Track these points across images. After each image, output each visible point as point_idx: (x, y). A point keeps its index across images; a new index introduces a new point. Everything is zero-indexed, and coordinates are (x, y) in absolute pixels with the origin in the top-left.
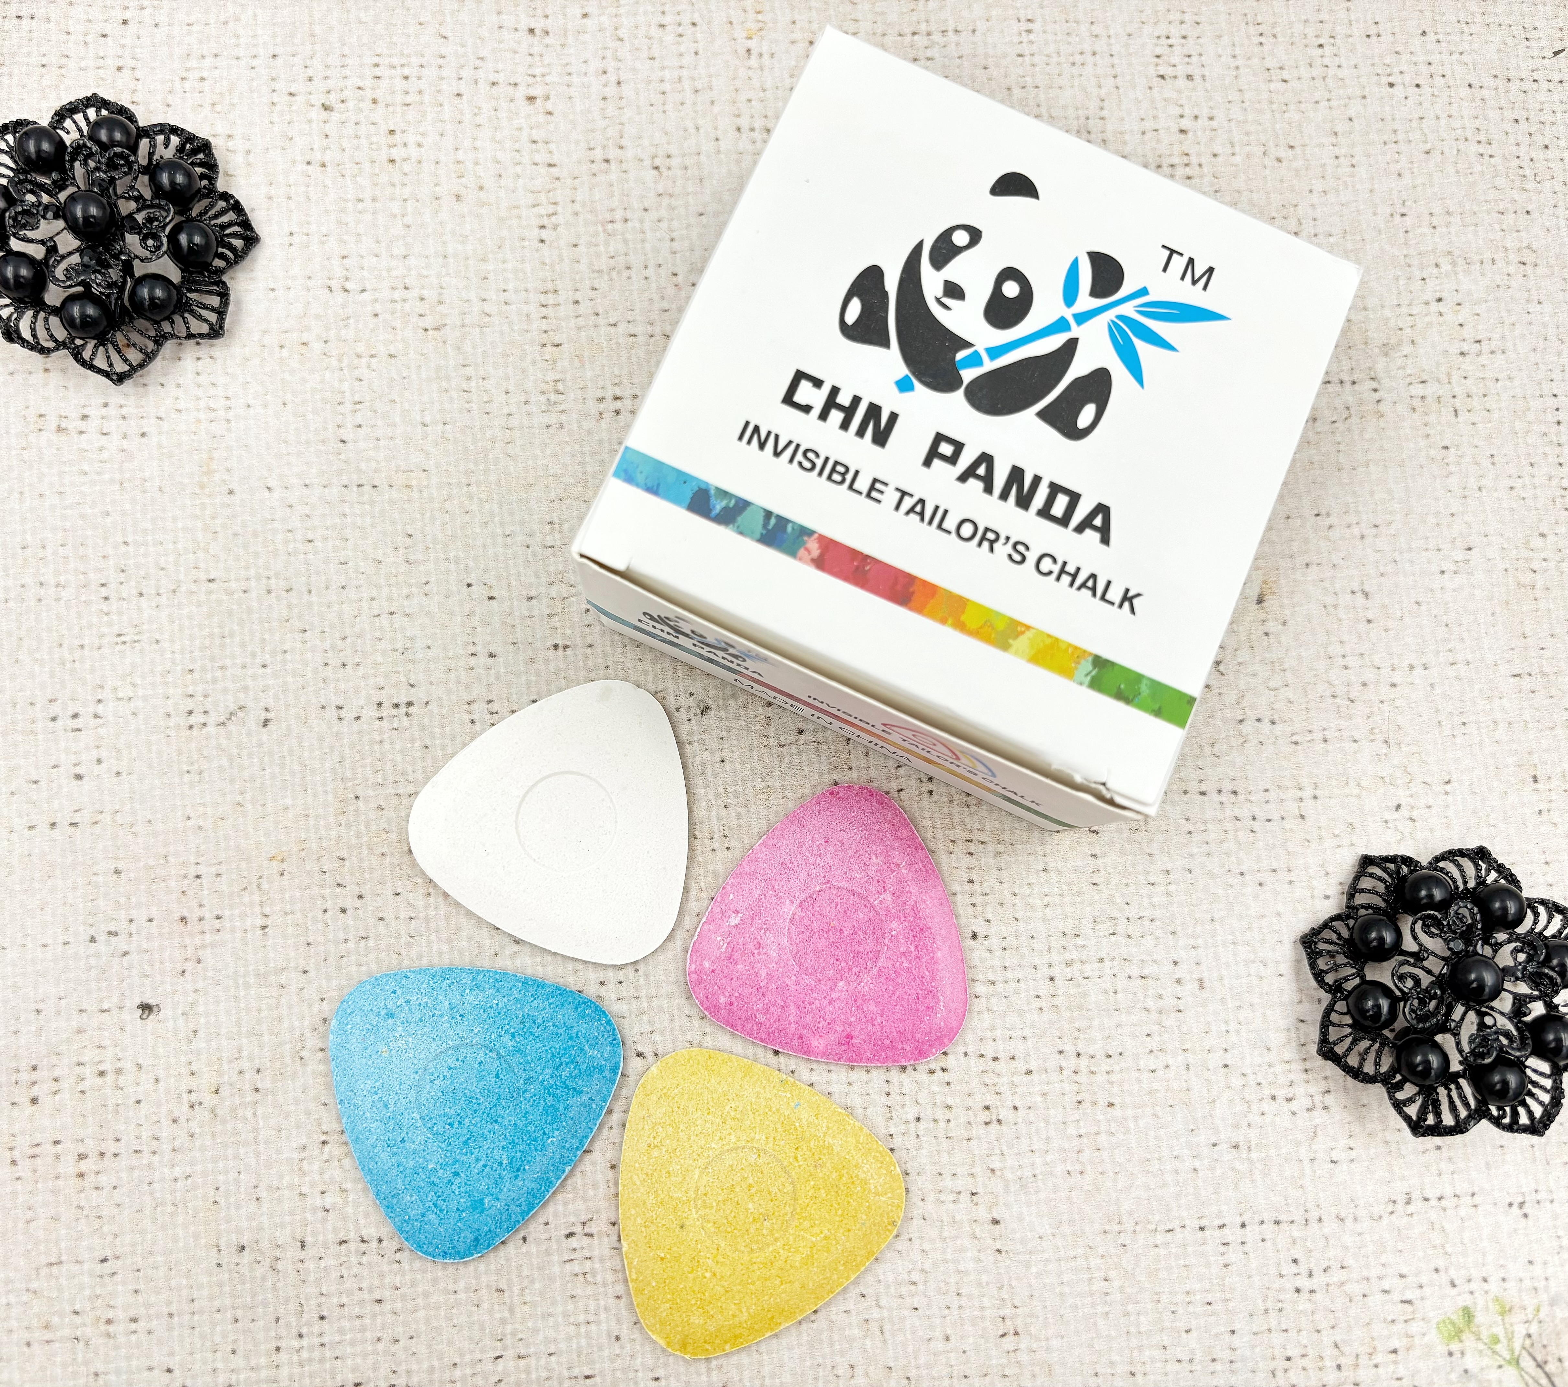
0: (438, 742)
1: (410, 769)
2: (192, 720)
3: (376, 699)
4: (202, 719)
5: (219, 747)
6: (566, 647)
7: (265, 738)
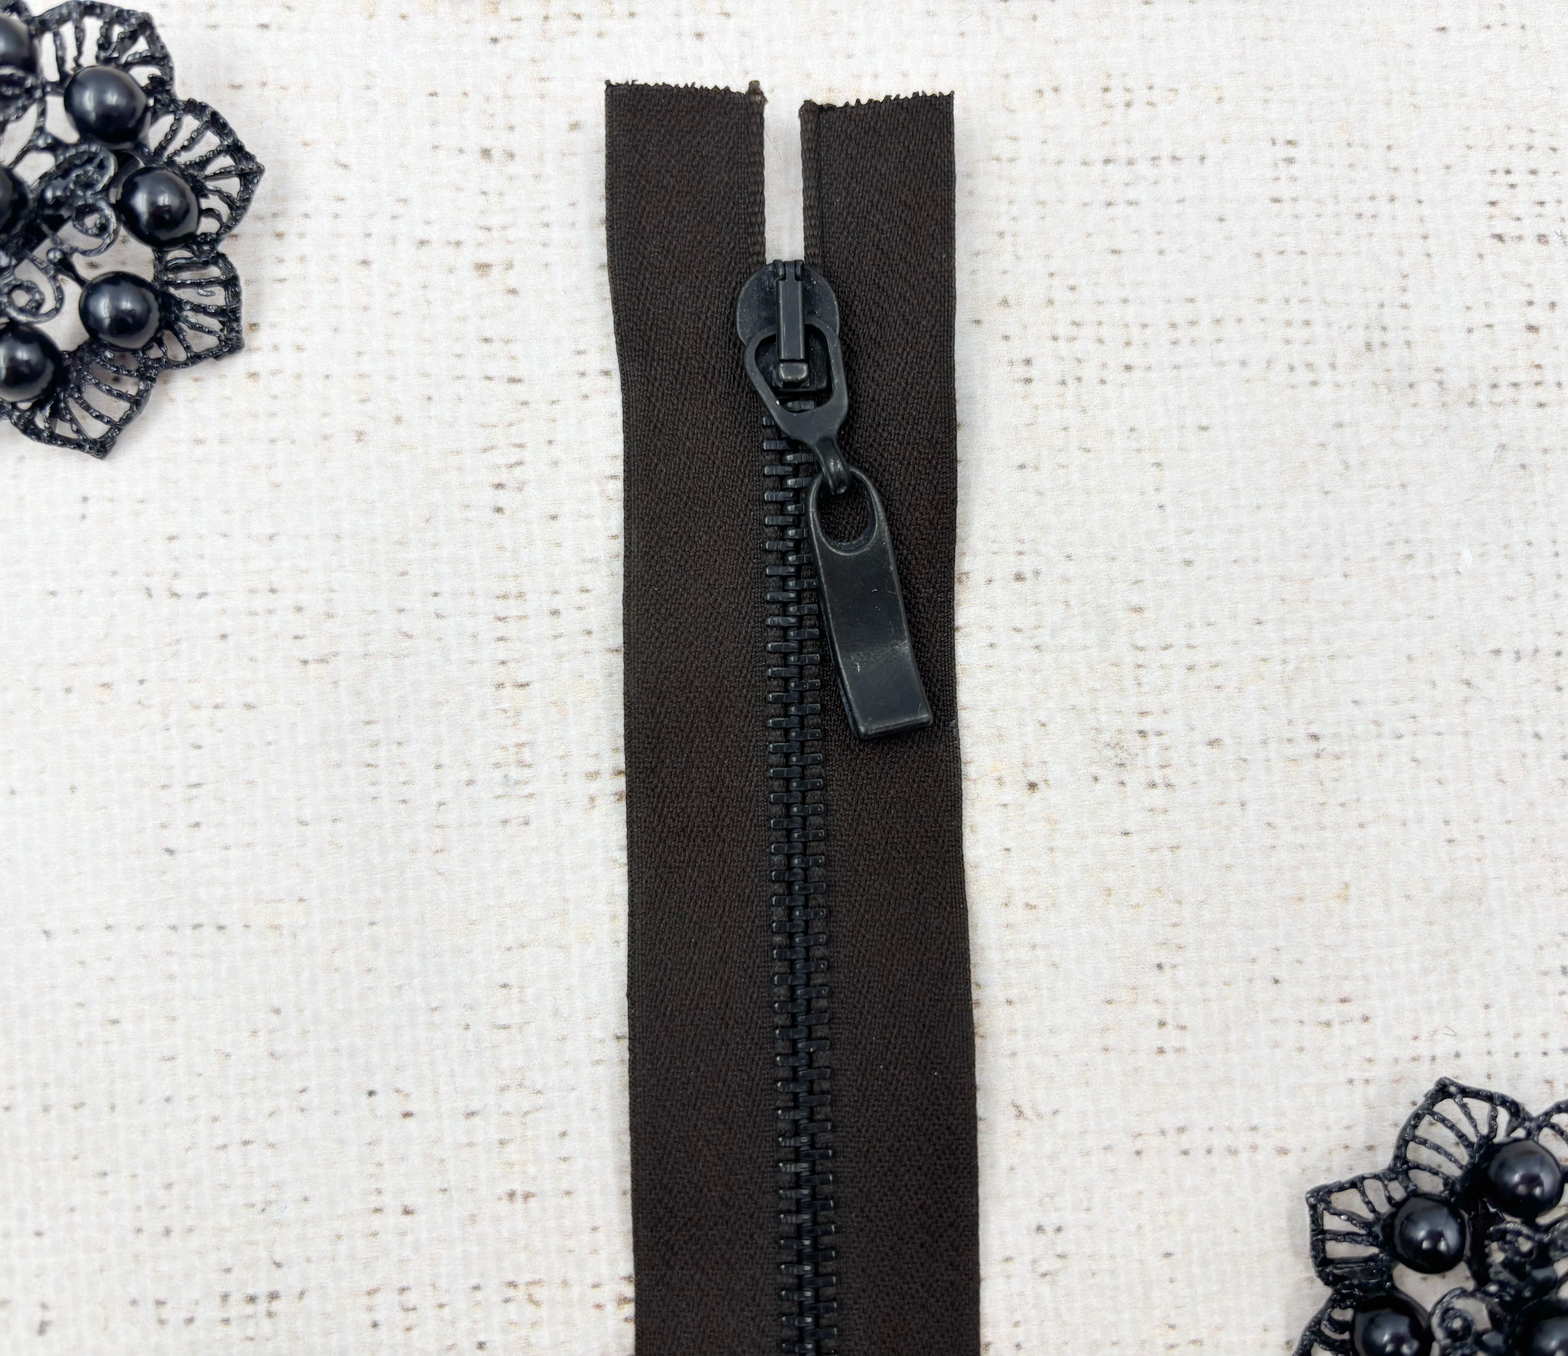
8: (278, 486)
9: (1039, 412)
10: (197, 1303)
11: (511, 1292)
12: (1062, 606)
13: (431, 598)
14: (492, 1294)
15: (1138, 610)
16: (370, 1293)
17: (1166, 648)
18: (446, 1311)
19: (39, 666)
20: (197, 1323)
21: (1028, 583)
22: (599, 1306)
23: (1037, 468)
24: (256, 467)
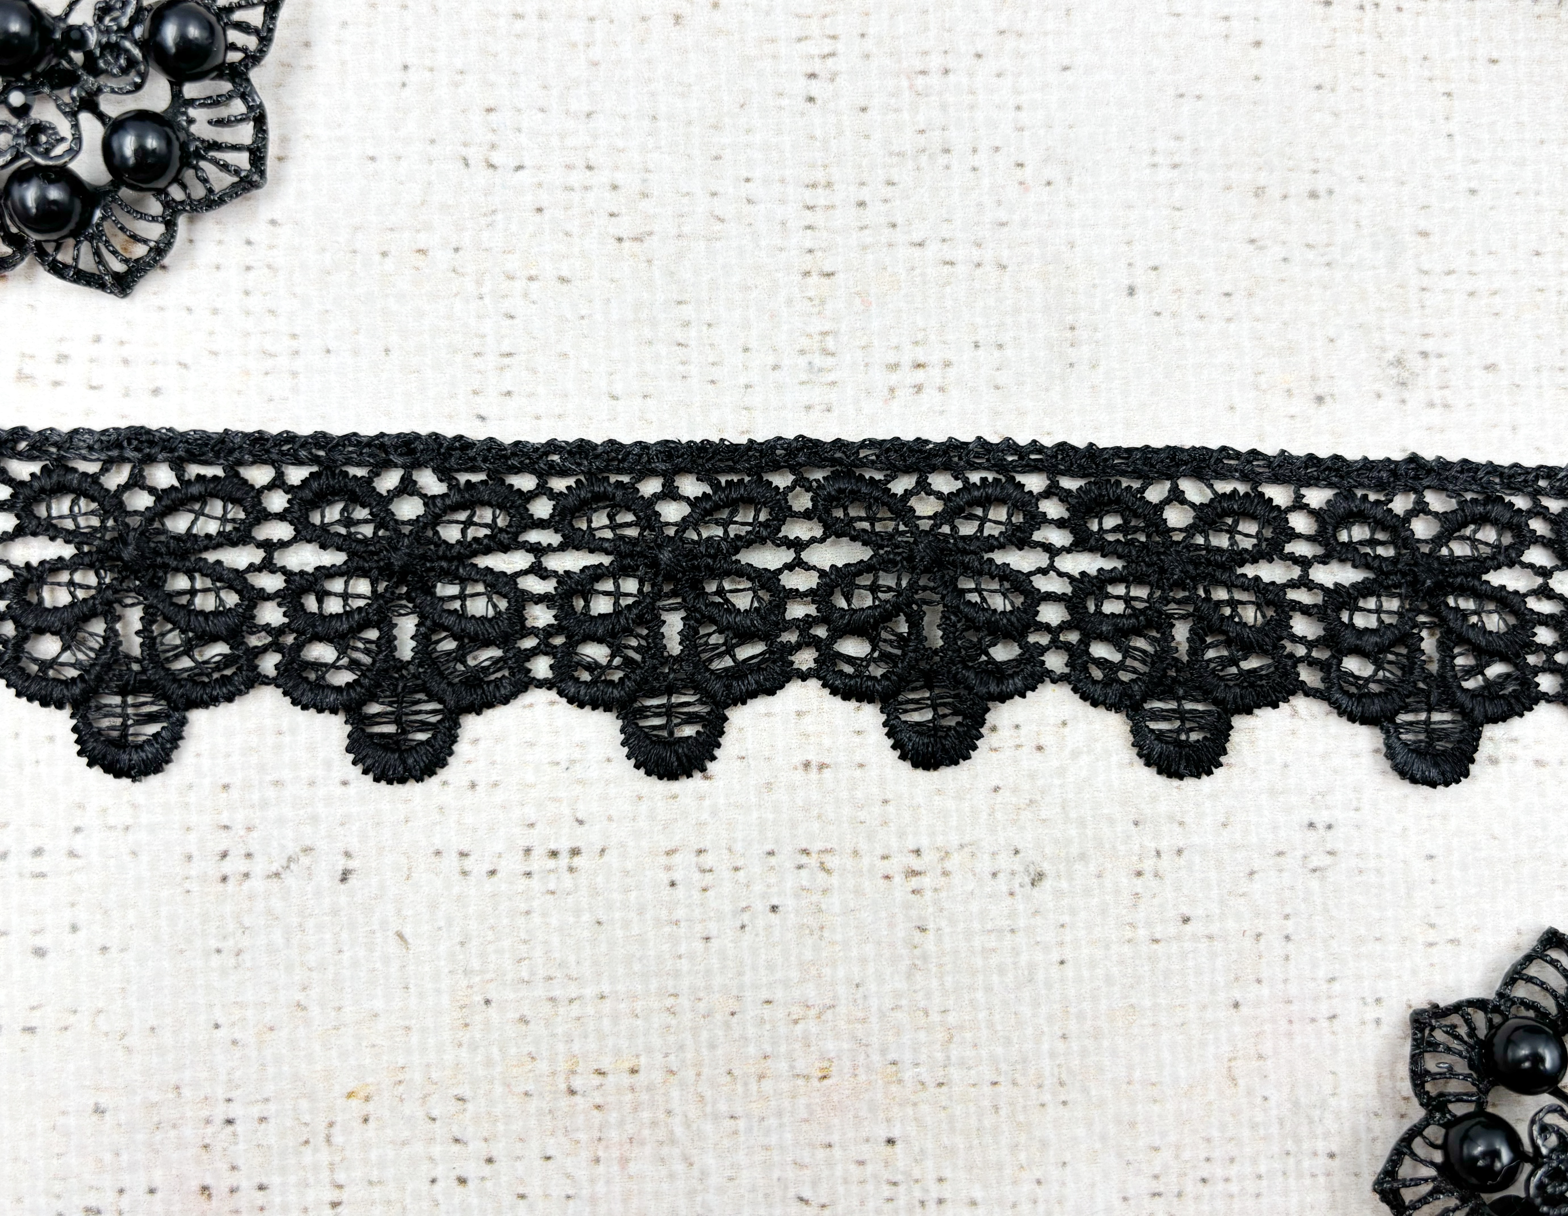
0: (617, 915)
1: (572, 959)
2: (228, 867)
3: (523, 843)
4: (243, 866)
5: (269, 912)
6: (822, 767)
7: (343, 900)
8: (596, 64)
9: (1337, 35)
10: (500, 855)
11: (804, 859)
12: (1352, 226)
13: (743, 183)
14: (786, 859)
15: (1424, 234)
16: (668, 853)
17: (1449, 273)
18: (741, 873)
19: (357, 229)
20: (499, 875)
21: (1321, 201)
22: (887, 877)
23: (1333, 90)
24: (574, 45)
